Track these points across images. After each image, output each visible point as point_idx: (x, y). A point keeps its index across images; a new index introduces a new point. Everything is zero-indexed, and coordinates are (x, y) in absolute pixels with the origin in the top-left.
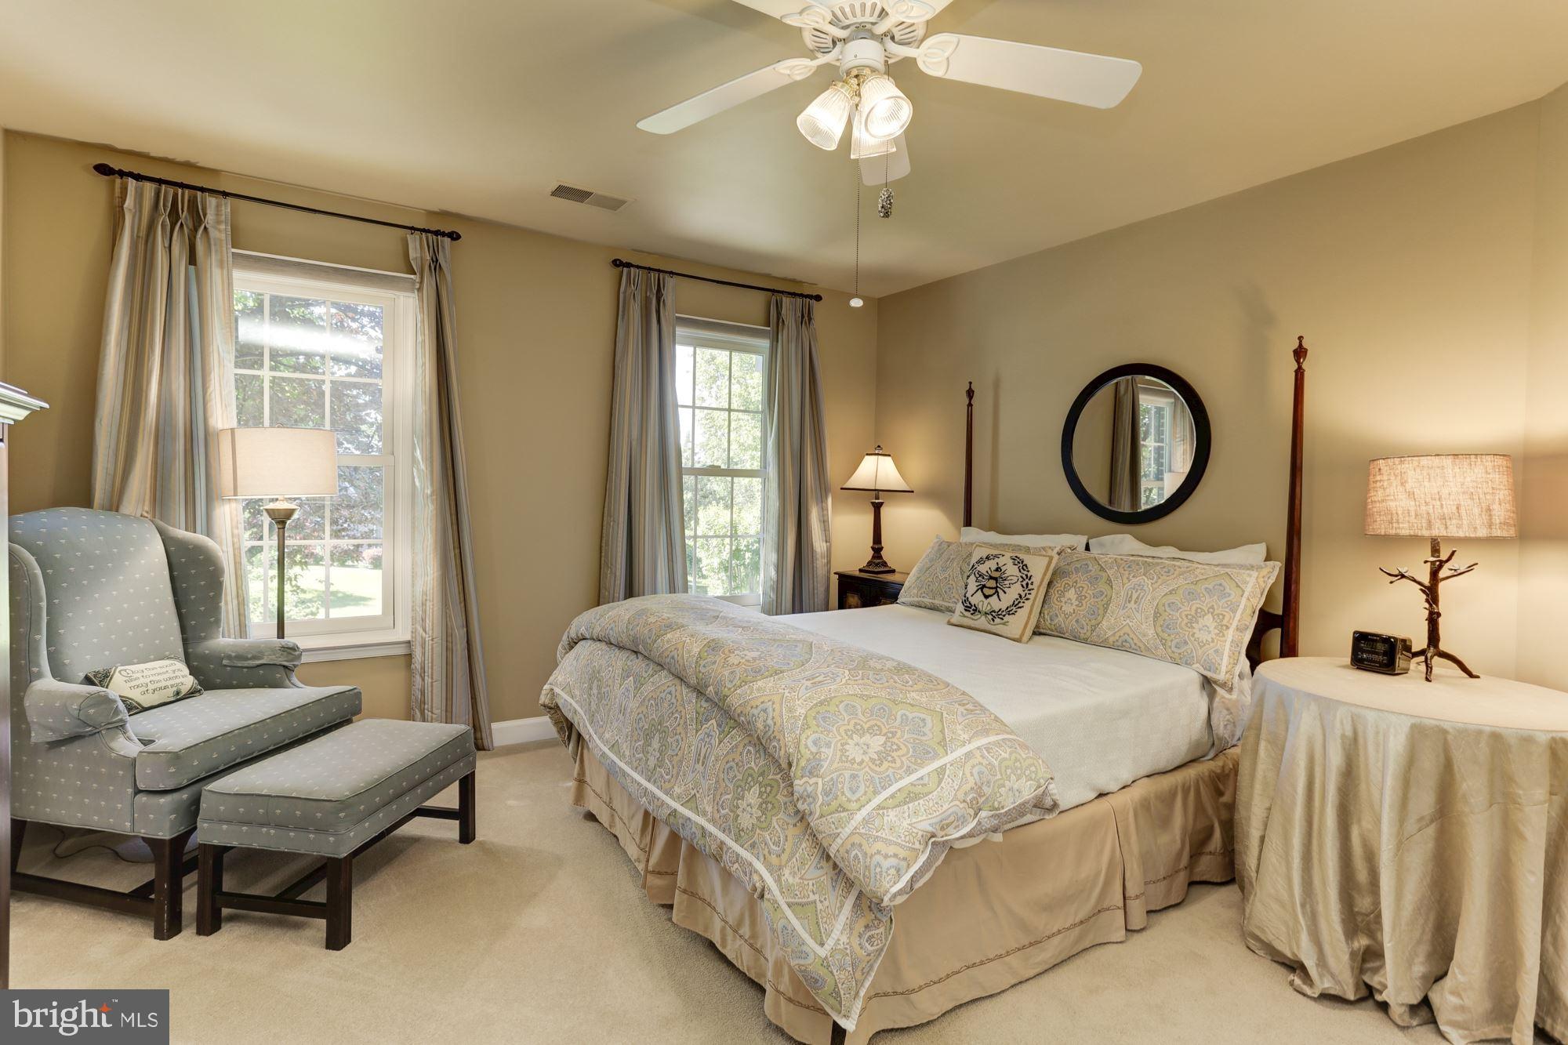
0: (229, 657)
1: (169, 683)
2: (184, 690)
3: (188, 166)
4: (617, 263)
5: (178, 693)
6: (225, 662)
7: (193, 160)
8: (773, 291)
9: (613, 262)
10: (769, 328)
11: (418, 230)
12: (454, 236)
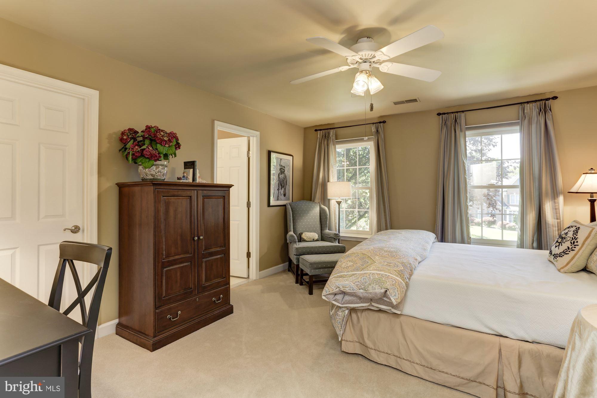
0: (327, 235)
1: (312, 237)
2: (315, 239)
3: (329, 124)
4: (439, 114)
5: (314, 240)
6: (326, 235)
7: (328, 123)
8: (521, 103)
9: (437, 114)
10: (519, 121)
11: (375, 123)
12: (384, 122)
